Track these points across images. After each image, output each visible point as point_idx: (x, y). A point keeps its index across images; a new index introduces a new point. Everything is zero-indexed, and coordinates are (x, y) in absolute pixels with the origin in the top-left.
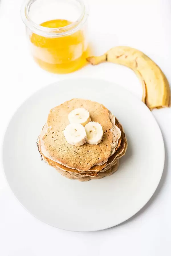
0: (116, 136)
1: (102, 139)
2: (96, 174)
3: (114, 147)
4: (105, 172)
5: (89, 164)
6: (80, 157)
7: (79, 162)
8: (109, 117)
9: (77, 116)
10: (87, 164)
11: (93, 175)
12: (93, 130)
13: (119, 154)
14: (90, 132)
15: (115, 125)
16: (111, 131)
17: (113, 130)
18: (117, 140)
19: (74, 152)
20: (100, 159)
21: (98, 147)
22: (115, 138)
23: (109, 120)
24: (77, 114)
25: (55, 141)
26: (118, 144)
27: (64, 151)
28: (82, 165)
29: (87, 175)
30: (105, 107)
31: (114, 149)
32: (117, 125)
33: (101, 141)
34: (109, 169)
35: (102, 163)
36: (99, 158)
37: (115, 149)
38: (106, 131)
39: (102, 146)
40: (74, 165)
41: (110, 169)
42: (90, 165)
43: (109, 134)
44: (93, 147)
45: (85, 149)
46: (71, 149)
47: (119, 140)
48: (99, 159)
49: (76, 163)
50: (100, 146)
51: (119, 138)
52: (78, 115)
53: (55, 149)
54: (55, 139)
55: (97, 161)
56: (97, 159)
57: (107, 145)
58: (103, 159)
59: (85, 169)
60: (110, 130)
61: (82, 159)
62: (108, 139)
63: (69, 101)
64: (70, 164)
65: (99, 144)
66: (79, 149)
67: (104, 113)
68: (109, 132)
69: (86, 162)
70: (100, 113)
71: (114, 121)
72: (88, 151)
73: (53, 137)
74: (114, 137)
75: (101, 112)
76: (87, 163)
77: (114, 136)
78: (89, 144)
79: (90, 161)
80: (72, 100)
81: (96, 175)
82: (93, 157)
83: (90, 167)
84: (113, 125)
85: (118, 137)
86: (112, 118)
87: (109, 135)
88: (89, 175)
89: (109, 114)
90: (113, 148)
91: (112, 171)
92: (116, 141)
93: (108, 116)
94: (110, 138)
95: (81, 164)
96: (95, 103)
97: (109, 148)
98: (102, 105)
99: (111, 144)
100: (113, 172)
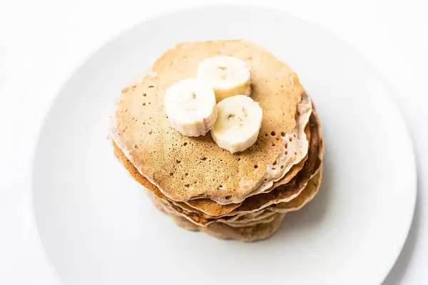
0: (290, 155)
1: (251, 147)
2: (204, 221)
3: (274, 176)
4: (236, 230)
5: (191, 188)
6: (178, 162)
7: (172, 174)
8: (297, 106)
9: (221, 70)
10: (188, 186)
11: (197, 220)
12: (239, 114)
13: (280, 201)
14: (230, 116)
15: (303, 130)
16: (286, 138)
17: (291, 140)
18: (288, 163)
19: (170, 146)
20: (224, 188)
21: (232, 160)
22: (286, 158)
23: (293, 113)
24: (222, 66)
25: (144, 104)
26: (286, 175)
27: (151, 133)
28: (174, 183)
29: (185, 214)
30: (301, 82)
31: (270, 181)
32: (309, 132)
33: (249, 149)
34: (249, 227)
35: (225, 200)
36: (221, 186)
37: (274, 183)
38: (273, 134)
39: (244, 161)
40: (156, 175)
41: (251, 229)
42: (192, 191)
43: (275, 142)
44: (222, 155)
45: (199, 149)
46: (168, 137)
47: (294, 166)
48: (221, 188)
49: (164, 171)
50: (239, 160)
51: (296, 163)
52: (223, 69)
53: (134, 120)
54: (146, 100)
55: (213, 189)
56: (216, 187)
57: (259, 165)
58: (230, 192)
59: (177, 195)
60: (283, 134)
61: (181, 169)
62: (266, 152)
63: (229, 41)
64: (146, 168)
65: (238, 154)
66: (185, 144)
67: (288, 93)
68: (278, 139)
69: (186, 181)
70: (280, 88)
71: (305, 120)
72: (205, 159)
73: (145, 95)
74: (284, 155)
75: (285, 87)
76: (188, 183)
77: (286, 153)
78: (215, 143)
79: (198, 183)
80: (238, 41)
81: (204, 223)
82: (209, 177)
83: (189, 196)
84: (298, 127)
85: (295, 159)
86: (304, 112)
87: (274, 145)
88: (187, 216)
89: (300, 99)
90: (268, 177)
91: (253, 235)
92: (284, 165)
93: (296, 103)
94: (273, 154)
95: (174, 180)
96: (282, 65)
97: (258, 174)
98: (295, 74)
99: (269, 168)
100: (255, 238)
